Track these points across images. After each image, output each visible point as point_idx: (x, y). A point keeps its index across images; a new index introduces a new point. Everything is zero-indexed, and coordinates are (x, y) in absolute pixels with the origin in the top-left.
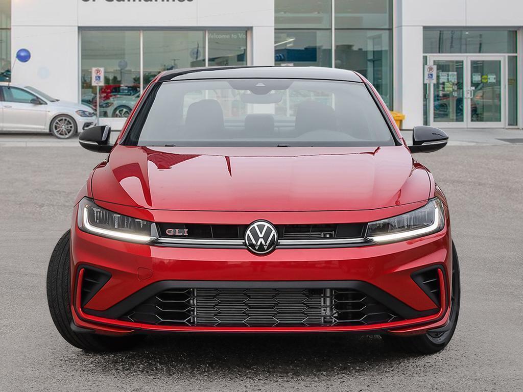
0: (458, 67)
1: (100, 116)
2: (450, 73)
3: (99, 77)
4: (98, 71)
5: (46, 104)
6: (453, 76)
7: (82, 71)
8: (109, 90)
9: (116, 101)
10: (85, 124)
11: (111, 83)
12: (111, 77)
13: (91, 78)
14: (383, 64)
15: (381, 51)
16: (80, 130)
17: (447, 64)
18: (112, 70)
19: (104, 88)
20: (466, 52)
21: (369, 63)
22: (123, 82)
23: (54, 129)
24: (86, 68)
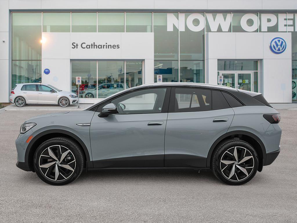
0: (233, 76)
1: (80, 97)
2: (229, 79)
3: (79, 81)
4: (79, 78)
5: (57, 92)
6: (230, 81)
7: (72, 78)
8: (83, 86)
9: (86, 91)
10: (73, 101)
11: (84, 83)
12: (84, 81)
13: (76, 81)
14: (200, 75)
15: (200, 70)
16: (71, 103)
17: (228, 75)
18: (85, 78)
19: (81, 85)
20: (236, 70)
21: (194, 75)
22: (89, 83)
23: (60, 103)
24: (73, 77)
